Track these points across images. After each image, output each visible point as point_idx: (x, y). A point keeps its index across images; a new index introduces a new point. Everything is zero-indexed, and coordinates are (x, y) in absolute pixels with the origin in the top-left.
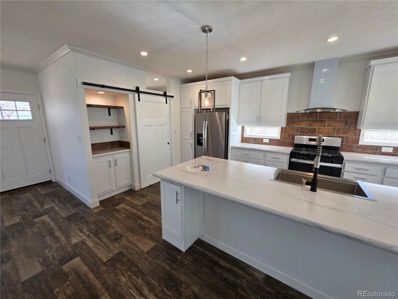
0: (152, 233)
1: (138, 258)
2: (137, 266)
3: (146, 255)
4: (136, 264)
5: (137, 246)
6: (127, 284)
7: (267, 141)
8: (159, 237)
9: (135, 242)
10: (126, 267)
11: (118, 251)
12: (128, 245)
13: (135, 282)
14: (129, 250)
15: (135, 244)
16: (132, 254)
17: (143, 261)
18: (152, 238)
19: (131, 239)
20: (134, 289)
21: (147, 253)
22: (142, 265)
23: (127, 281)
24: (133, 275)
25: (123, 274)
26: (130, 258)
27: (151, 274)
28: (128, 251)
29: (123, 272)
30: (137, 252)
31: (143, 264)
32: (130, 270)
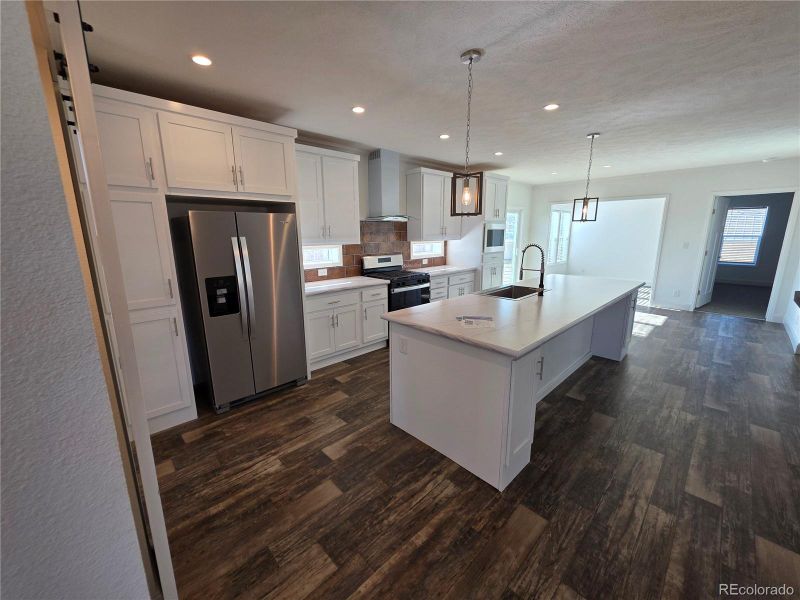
0: (487, 513)
1: (567, 534)
2: (587, 532)
3: (554, 519)
4: (582, 536)
5: (536, 542)
6: (630, 544)
7: (323, 273)
8: (496, 500)
9: (522, 549)
10: (597, 555)
11: (563, 587)
12: (536, 565)
13: (619, 531)
14: (552, 558)
15: (531, 549)
16: (560, 550)
17: (570, 523)
18: (505, 512)
19: (514, 563)
20: (629, 530)
21: (548, 517)
22: (579, 525)
23: (623, 545)
24: (607, 536)
25: (615, 557)
26: (574, 551)
27: (591, 507)
28: (557, 561)
29: (610, 558)
30: (551, 540)
31: (577, 522)
32: (600, 544)
